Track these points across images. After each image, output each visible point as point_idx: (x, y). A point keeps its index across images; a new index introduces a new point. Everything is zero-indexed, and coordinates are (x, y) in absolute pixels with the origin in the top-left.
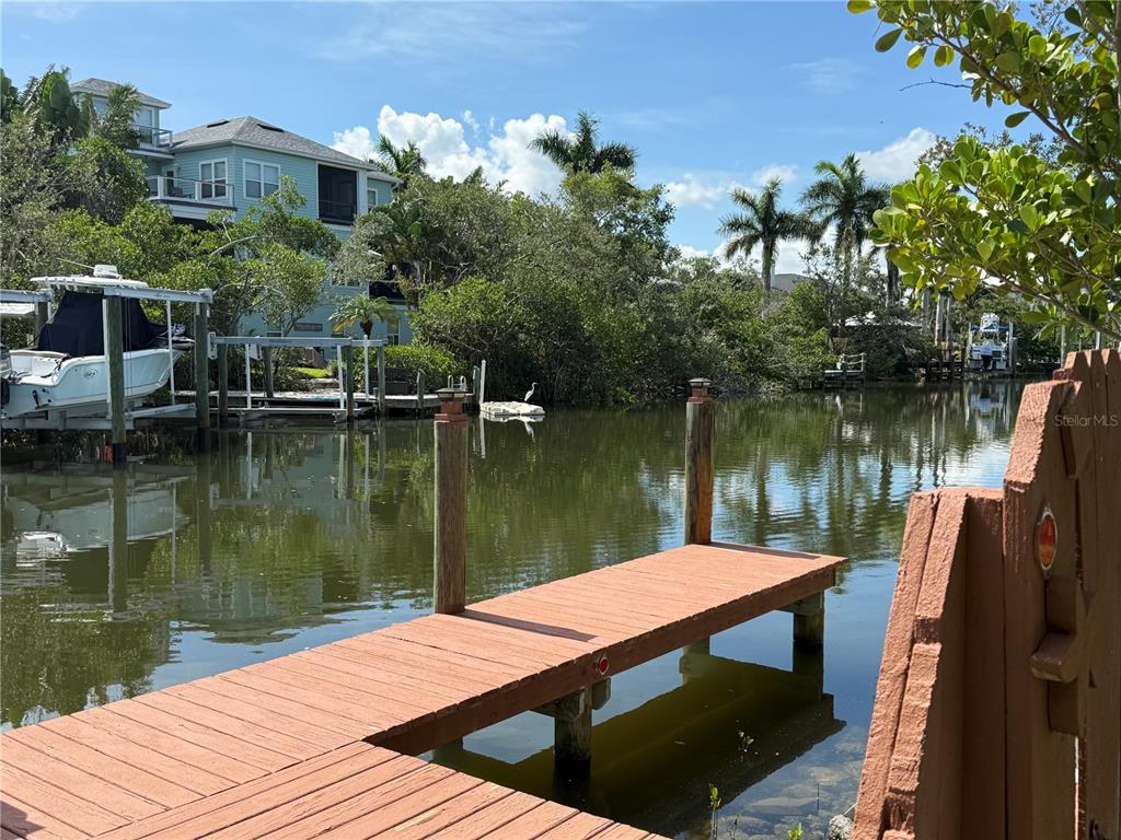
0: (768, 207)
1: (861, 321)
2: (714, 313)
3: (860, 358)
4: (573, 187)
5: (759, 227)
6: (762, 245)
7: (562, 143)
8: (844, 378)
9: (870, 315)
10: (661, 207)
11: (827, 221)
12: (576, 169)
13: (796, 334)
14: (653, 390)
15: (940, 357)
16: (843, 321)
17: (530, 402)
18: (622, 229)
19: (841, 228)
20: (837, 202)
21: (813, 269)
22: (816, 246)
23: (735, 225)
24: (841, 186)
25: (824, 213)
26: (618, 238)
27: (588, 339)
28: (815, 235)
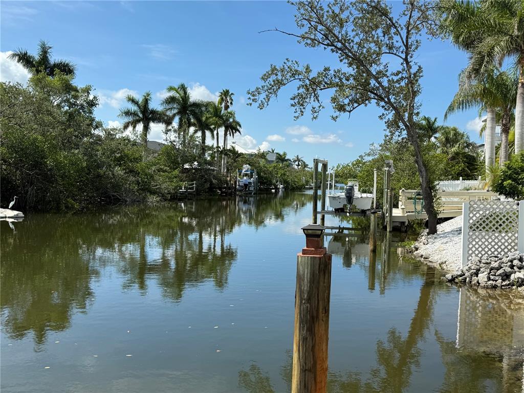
0: (145, 106)
1: (191, 166)
2: (121, 158)
3: (193, 184)
4: (37, 82)
5: (141, 115)
6: (143, 125)
7: (30, 57)
8: (187, 194)
9: (196, 163)
10: (91, 97)
11: (174, 115)
12: (38, 71)
13: (165, 171)
14: (87, 200)
15: (227, 184)
16: (183, 166)
17: (13, 209)
18: (68, 108)
19: (181, 120)
20: (179, 107)
21: (169, 139)
22: (170, 127)
23: (127, 113)
24: (181, 99)
25: (172, 112)
26: (66, 112)
27: (50, 170)
28: (168, 122)
